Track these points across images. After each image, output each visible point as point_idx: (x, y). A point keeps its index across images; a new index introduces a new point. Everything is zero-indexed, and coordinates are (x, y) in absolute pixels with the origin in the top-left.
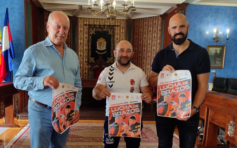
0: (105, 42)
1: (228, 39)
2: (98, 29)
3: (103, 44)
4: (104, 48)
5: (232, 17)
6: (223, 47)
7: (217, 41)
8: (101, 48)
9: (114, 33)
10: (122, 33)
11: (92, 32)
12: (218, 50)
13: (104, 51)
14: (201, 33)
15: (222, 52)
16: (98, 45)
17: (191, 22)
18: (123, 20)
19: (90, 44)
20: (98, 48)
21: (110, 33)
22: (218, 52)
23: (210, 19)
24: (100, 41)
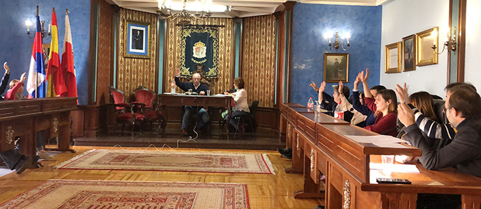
0: (205, 48)
1: (348, 45)
2: (195, 30)
3: (201, 50)
4: (204, 55)
5: (355, 18)
6: (345, 55)
7: (337, 48)
8: (199, 55)
9: (217, 35)
10: (229, 35)
11: (187, 34)
12: (340, 58)
13: (203, 59)
14: (316, 38)
15: (344, 61)
16: (194, 51)
17: (301, 24)
18: (229, 18)
19: (184, 50)
20: (195, 55)
21: (213, 35)
22: (340, 61)
23: (325, 20)
24: (198, 46)
